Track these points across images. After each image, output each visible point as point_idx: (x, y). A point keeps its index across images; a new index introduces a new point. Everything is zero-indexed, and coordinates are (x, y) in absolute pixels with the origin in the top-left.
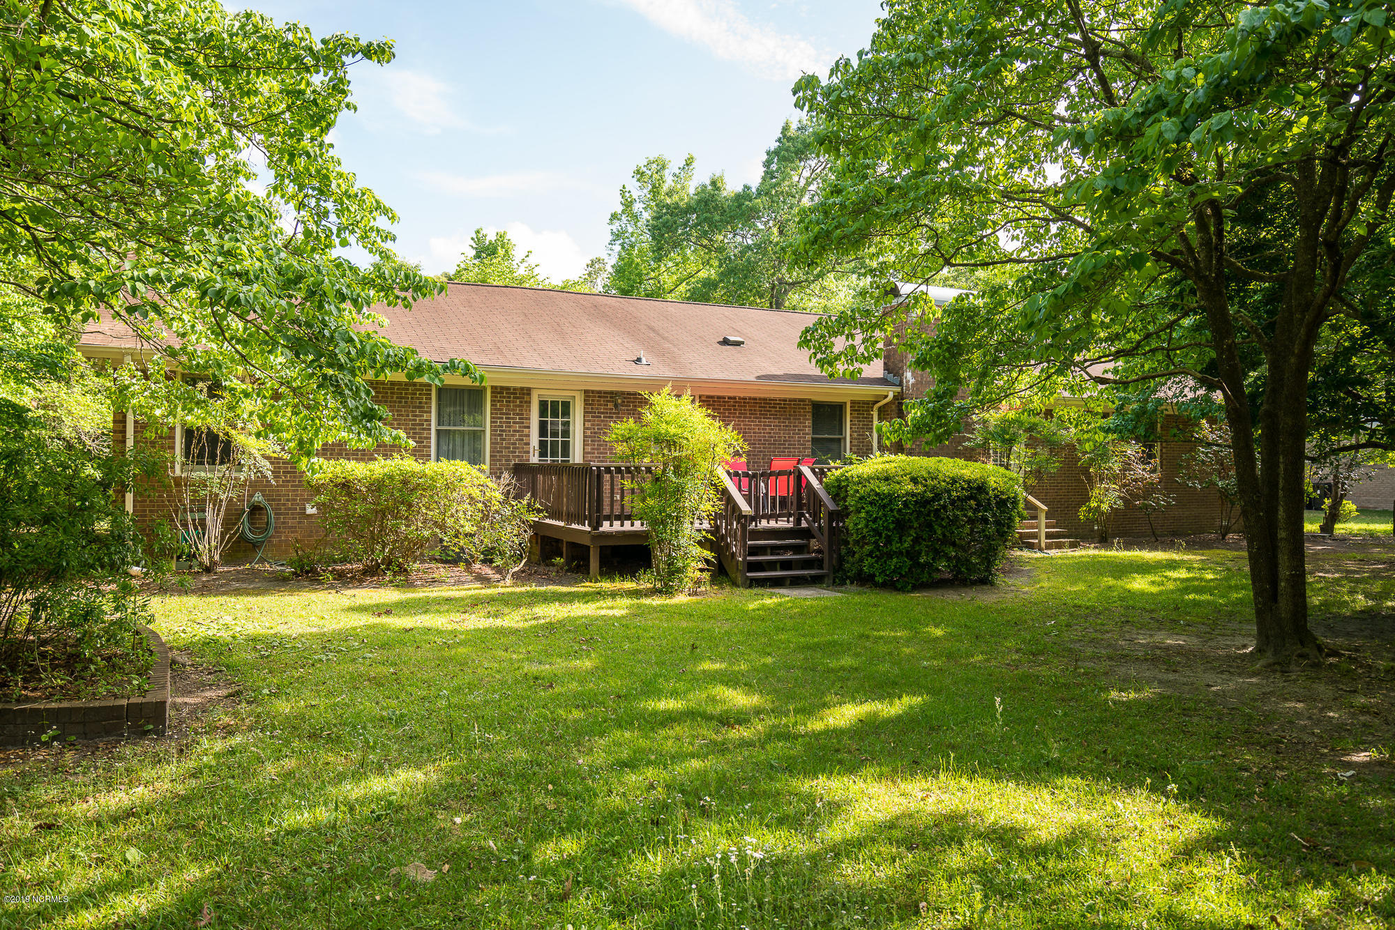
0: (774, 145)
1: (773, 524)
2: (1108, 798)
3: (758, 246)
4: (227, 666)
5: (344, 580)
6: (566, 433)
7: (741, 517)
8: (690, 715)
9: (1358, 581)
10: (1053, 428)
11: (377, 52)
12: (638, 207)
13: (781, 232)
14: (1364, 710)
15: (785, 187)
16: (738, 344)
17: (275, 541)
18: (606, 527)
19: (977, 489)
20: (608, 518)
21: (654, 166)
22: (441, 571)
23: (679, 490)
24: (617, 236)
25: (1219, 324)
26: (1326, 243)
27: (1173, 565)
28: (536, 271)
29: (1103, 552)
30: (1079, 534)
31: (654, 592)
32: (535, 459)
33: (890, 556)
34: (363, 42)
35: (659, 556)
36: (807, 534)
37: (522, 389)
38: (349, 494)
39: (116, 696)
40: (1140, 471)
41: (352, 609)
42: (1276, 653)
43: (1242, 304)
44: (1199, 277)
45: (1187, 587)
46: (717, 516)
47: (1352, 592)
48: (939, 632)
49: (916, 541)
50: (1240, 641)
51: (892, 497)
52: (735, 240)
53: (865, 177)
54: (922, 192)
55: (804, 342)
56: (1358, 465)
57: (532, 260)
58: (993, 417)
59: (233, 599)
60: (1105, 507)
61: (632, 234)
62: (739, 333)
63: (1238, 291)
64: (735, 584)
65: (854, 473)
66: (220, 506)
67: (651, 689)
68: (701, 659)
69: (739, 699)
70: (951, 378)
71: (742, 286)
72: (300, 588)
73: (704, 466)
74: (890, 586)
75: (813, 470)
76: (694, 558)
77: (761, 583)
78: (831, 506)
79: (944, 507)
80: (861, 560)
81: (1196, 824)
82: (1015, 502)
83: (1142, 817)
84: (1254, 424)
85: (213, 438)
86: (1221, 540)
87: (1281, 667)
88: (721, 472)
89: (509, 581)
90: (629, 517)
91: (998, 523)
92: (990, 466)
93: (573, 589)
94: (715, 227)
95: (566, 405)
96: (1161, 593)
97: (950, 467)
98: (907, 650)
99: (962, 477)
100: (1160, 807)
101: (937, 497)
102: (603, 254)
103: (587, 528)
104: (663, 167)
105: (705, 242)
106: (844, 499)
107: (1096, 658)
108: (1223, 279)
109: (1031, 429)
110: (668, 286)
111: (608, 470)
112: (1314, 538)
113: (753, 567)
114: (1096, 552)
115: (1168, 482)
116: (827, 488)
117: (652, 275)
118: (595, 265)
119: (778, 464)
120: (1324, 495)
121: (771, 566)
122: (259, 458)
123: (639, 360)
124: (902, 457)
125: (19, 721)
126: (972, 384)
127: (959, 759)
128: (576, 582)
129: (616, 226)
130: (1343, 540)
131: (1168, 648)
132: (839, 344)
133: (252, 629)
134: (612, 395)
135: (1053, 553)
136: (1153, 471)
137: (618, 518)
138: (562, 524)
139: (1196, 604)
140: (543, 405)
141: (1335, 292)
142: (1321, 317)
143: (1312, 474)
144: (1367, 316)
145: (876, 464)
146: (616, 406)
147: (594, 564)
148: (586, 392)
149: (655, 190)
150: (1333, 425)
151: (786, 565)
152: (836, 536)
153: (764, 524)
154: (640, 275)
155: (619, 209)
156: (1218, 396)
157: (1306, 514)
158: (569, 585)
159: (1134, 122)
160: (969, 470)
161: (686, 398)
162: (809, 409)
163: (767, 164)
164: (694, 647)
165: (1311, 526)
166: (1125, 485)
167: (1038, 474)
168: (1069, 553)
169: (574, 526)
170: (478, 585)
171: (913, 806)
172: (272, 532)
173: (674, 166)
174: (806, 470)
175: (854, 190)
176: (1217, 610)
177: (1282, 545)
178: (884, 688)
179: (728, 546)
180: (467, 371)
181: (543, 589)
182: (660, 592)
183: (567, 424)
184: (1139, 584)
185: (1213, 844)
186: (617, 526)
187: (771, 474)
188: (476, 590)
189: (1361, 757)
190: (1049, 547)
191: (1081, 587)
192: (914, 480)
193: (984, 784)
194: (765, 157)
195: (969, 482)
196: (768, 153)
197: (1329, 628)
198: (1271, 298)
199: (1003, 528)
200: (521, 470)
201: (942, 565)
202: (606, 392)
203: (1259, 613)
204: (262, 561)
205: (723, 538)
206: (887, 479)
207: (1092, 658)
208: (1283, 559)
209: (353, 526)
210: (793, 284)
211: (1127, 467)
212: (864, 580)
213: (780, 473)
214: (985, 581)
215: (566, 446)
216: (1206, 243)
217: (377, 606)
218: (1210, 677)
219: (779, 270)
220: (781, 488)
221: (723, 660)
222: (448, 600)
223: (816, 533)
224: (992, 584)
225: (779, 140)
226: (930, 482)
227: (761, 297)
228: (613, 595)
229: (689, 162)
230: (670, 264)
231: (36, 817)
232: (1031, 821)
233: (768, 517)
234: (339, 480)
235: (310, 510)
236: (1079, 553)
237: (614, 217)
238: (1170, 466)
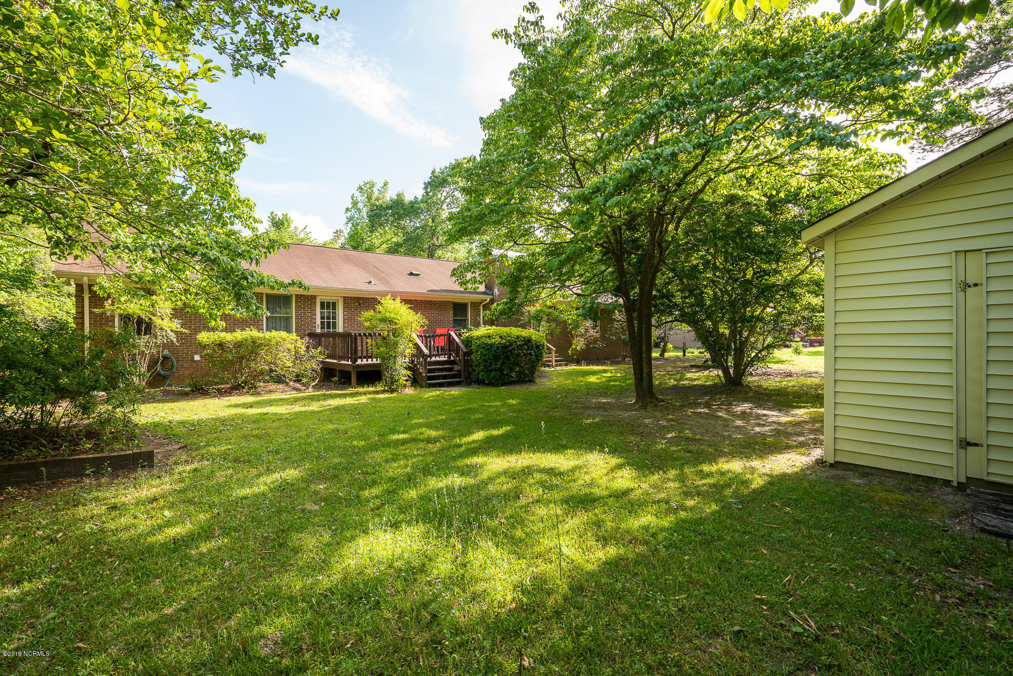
0: (427, 179)
1: (438, 359)
2: (584, 456)
3: (422, 228)
4: (174, 436)
5: (221, 393)
6: (334, 318)
7: (424, 355)
8: (414, 440)
9: (672, 375)
10: (557, 314)
11: (257, 138)
12: (360, 205)
13: (433, 221)
14: (671, 420)
15: (434, 199)
16: (417, 275)
17: (176, 375)
18: (359, 362)
19: (528, 341)
20: (360, 358)
21: (368, 185)
22: (273, 386)
23: (396, 344)
24: (350, 219)
25: (621, 272)
26: (657, 243)
27: (605, 371)
28: (310, 236)
29: (578, 367)
30: (569, 360)
31: (384, 392)
32: (319, 331)
33: (491, 371)
34: (251, 133)
35: (386, 375)
36: (454, 362)
37: (311, 296)
38: (223, 349)
39: (122, 450)
40: (592, 332)
41: (230, 406)
42: (642, 402)
43: (629, 264)
44: (614, 253)
45: (610, 380)
46: (413, 355)
47: (669, 379)
48: (514, 402)
49: (502, 364)
50: (630, 399)
51: (492, 345)
52: (410, 224)
53: (481, 204)
54: (505, 213)
55: (453, 275)
56: (673, 329)
57: (308, 230)
58: (532, 309)
59: (161, 405)
60: (578, 348)
61: (357, 219)
62: (418, 270)
63: (627, 258)
64: (422, 386)
65: (475, 335)
66: (145, 357)
67: (393, 431)
68: (414, 418)
69: (433, 433)
70: (514, 291)
71: (414, 247)
72: (196, 398)
73: (407, 332)
74: (491, 384)
75: (456, 334)
76: (403, 374)
77: (434, 385)
78: (465, 350)
79: (514, 349)
80: (478, 373)
81: (614, 461)
82: (543, 346)
83: (596, 461)
84: (634, 312)
85: (140, 321)
86: (623, 362)
87: (644, 407)
88: (414, 336)
89: (310, 390)
90: (370, 357)
91: (536, 355)
92: (532, 331)
93: (344, 392)
94: (400, 217)
95: (334, 304)
96: (601, 382)
97: (515, 331)
98: (502, 410)
99: (521, 336)
100: (602, 457)
101: (511, 345)
102: (343, 228)
103: (350, 363)
104: (373, 186)
105: (395, 224)
106: (470, 346)
107: (577, 408)
108: (622, 253)
109: (549, 314)
110: (377, 245)
111: (360, 335)
112: (656, 359)
113: (430, 378)
114: (575, 367)
115: (603, 336)
116: (462, 341)
117: (369, 239)
118: (338, 233)
119: (439, 331)
120: (661, 342)
121: (438, 377)
122: (169, 332)
123: (370, 282)
124: (494, 327)
125: (72, 465)
126: (523, 294)
127: (529, 447)
128: (345, 389)
129: (349, 214)
130: (668, 359)
131: (604, 403)
132: (469, 276)
133: (178, 417)
134: (357, 299)
135: (558, 368)
136: (597, 332)
137: (365, 357)
138: (335, 361)
139: (614, 386)
140: (322, 304)
141: (662, 260)
142: (657, 271)
143: (655, 333)
144: (673, 270)
145: (483, 331)
146: (359, 304)
147: (354, 379)
148: (344, 297)
149: (369, 198)
150: (663, 312)
151: (444, 377)
152: (467, 363)
153: (433, 359)
154: (362, 239)
155: (350, 206)
156: (621, 301)
157: (654, 349)
158: (341, 390)
159: (589, 195)
160: (525, 333)
161: (398, 300)
162: (451, 305)
163: (426, 188)
164: (409, 414)
165: (655, 354)
166: (586, 339)
167: (551, 334)
168: (564, 368)
169: (342, 362)
170: (294, 392)
171: (513, 465)
172: (175, 370)
173: (379, 185)
174: (452, 334)
175: (475, 211)
176: (622, 388)
177: (644, 360)
178: (496, 424)
179: (418, 369)
180: (300, 285)
181: (329, 392)
182: (388, 391)
183: (334, 313)
184: (592, 379)
185: (619, 467)
186: (365, 361)
187: (437, 336)
188: (294, 394)
189: (670, 436)
190: (556, 366)
191: (570, 381)
192: (501, 337)
193: (539, 455)
194: (424, 186)
195: (524, 338)
196: (425, 184)
197: (661, 392)
198: (640, 261)
199: (539, 357)
200: (312, 335)
201: (513, 374)
202: (354, 298)
203: (637, 387)
204: (170, 385)
205: (415, 365)
206: (489, 337)
207: (575, 409)
208: (645, 365)
209: (226, 365)
210: (439, 246)
211: (587, 330)
212: (480, 382)
213: (441, 335)
214: (531, 381)
215: (334, 324)
216: (616, 240)
217: (244, 404)
218: (619, 413)
219: (432, 239)
220: (441, 342)
221: (423, 418)
222: (281, 400)
223: (458, 362)
224: (534, 382)
225: (431, 177)
226: (508, 338)
227: (424, 252)
228: (365, 394)
229: (385, 184)
230: (378, 234)
231: (105, 504)
232: (557, 466)
233: (435, 356)
234: (217, 342)
235: (197, 358)
236: (569, 368)
237: (347, 210)
238: (604, 330)
